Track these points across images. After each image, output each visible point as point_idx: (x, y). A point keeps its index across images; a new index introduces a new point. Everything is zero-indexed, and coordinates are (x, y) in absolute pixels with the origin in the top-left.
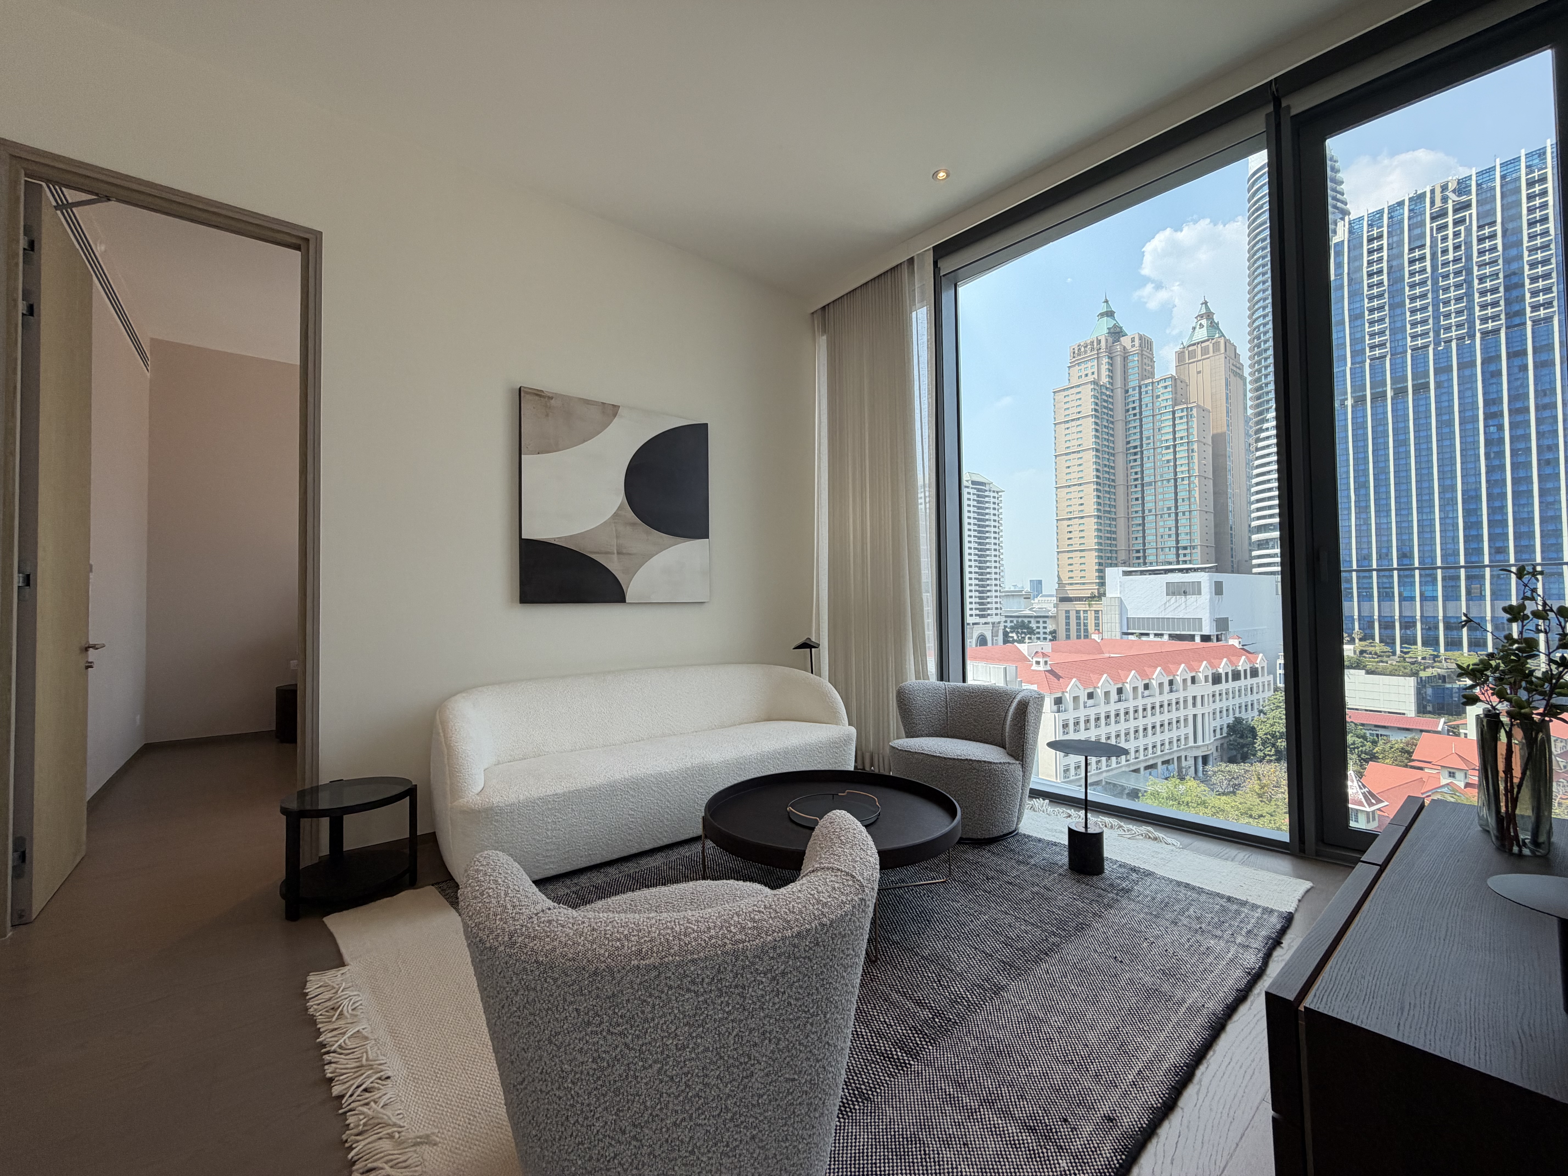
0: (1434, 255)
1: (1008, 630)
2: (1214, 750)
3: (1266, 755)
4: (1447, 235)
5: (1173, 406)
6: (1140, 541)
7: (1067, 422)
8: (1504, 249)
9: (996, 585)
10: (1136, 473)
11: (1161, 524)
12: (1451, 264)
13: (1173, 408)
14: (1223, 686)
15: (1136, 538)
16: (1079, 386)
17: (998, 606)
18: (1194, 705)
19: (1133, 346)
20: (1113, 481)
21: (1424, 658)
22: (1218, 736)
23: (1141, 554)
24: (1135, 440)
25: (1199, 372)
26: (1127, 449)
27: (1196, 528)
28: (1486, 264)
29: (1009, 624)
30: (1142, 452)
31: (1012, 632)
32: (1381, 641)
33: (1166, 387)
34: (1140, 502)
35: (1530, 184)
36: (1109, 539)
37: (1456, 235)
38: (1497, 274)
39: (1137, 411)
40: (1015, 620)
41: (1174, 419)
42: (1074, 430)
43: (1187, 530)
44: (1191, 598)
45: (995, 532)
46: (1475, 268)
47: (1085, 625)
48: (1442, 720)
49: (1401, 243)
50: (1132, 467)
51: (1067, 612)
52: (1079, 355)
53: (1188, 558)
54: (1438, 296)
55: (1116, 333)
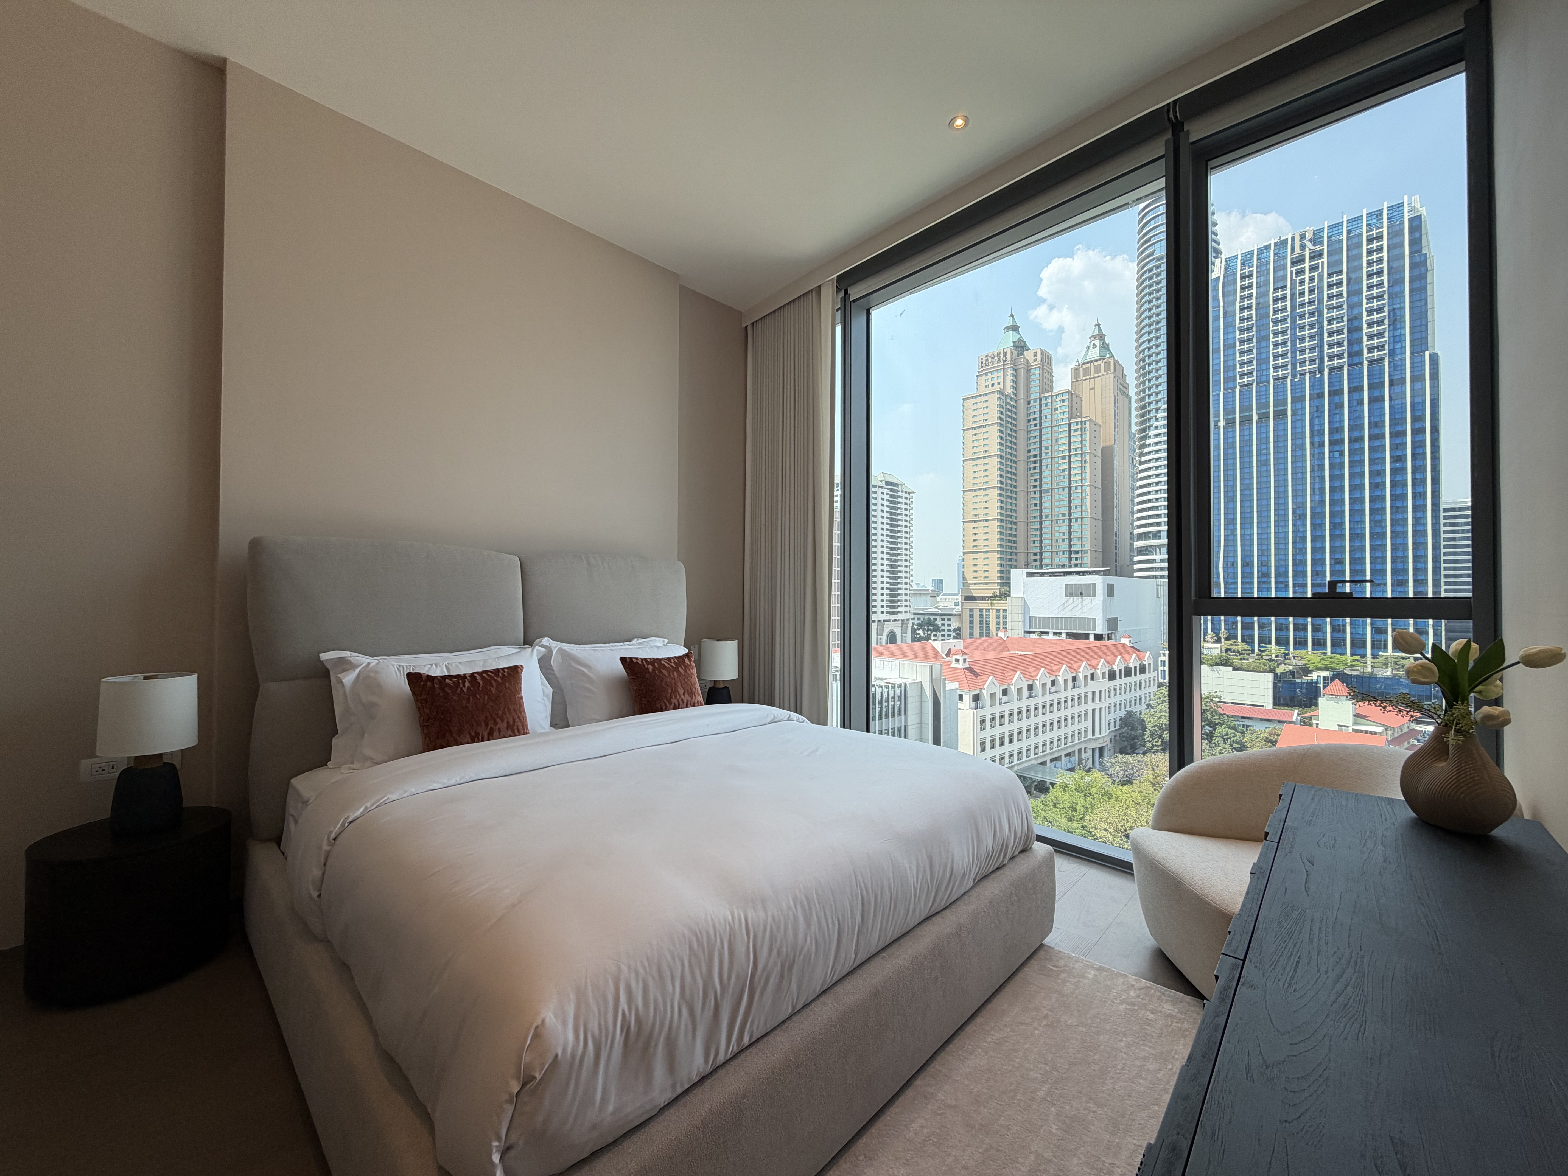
0: (1293, 295)
1: (916, 627)
2: (1109, 742)
3: (1153, 746)
4: (1304, 278)
5: (1070, 419)
6: (1037, 544)
7: (975, 428)
8: (1348, 297)
9: (906, 583)
10: (1035, 480)
11: (1057, 529)
12: (1307, 305)
13: (1069, 421)
14: (1117, 682)
15: (1034, 542)
16: (986, 395)
17: (908, 603)
18: (1093, 700)
19: (1035, 360)
20: (1015, 487)
21: (1277, 656)
22: (1112, 729)
23: (1038, 557)
24: (1035, 449)
25: (1092, 389)
26: (1028, 458)
27: (1087, 534)
28: (1334, 308)
29: (916, 622)
30: (1041, 461)
31: (919, 629)
32: (1243, 641)
33: (1063, 401)
34: (1038, 508)
35: (1370, 240)
36: (1010, 541)
37: (1312, 279)
38: (1342, 318)
39: (1037, 421)
40: (922, 617)
41: (1070, 431)
42: (981, 436)
43: (1079, 535)
44: (1087, 600)
45: (906, 532)
46: (1325, 311)
47: (988, 623)
48: (1296, 712)
49: (1267, 283)
50: (1032, 475)
51: (971, 610)
52: (987, 365)
53: (1079, 562)
54: (1295, 333)
55: (1020, 347)
